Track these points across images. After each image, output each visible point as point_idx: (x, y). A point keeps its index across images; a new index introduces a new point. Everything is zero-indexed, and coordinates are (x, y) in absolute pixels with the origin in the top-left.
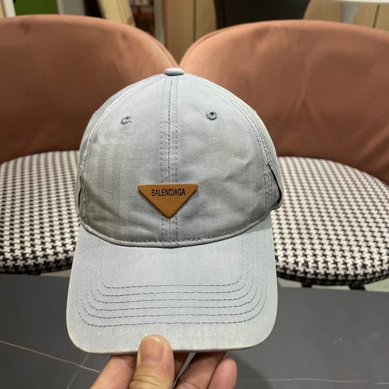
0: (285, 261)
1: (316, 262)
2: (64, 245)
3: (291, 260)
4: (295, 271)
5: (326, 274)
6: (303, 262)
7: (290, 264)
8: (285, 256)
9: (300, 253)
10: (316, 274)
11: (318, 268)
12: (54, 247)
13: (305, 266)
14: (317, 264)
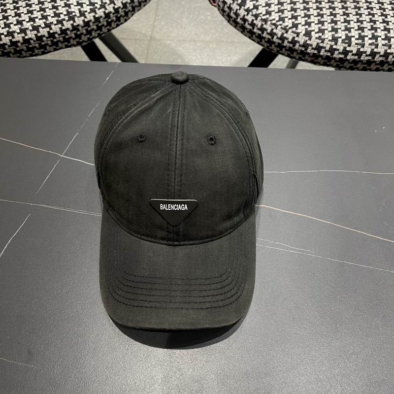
0: (319, 38)
1: (362, 38)
2: (32, 20)
3: (328, 35)
4: (332, 50)
5: (373, 54)
6: (344, 37)
7: (326, 41)
8: (322, 31)
9: (341, 26)
10: (359, 53)
11: (363, 46)
12: (19, 23)
13: (346, 43)
14: (363, 40)
